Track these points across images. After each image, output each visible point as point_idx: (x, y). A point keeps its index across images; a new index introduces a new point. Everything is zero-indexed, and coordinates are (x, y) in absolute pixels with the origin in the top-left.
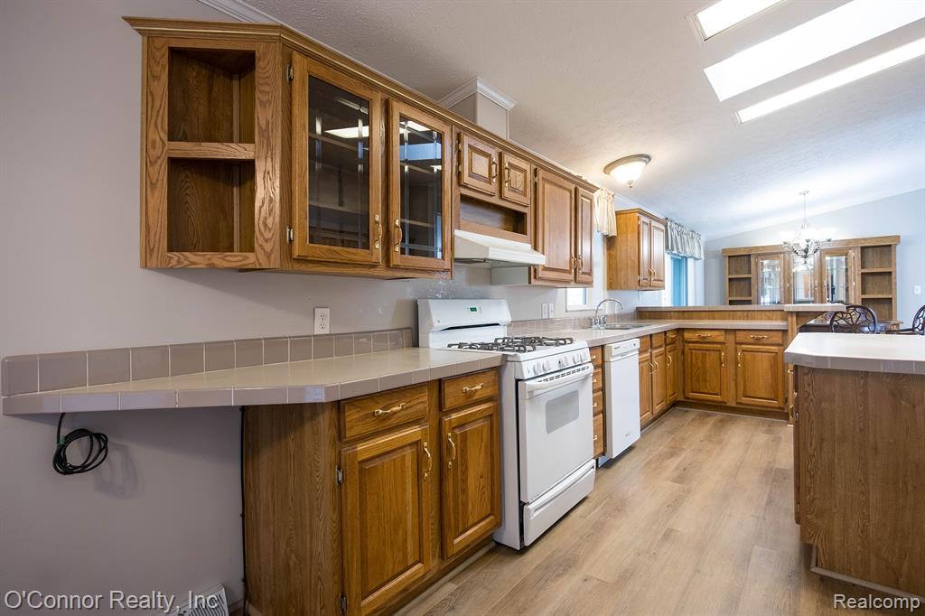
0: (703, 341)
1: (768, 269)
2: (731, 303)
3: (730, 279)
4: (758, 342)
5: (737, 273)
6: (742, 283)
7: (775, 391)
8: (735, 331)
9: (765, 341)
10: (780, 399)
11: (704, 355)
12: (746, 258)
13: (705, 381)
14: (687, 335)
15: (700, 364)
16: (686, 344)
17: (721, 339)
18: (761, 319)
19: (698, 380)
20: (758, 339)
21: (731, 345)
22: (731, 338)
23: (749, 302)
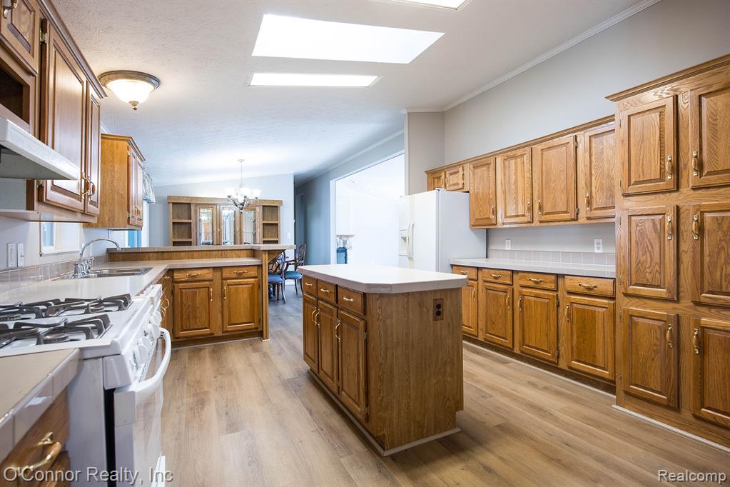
0: (193, 279)
1: (205, 216)
2: (175, 244)
3: (173, 223)
4: (240, 276)
5: (179, 218)
6: (183, 226)
7: (252, 315)
8: (221, 268)
9: (245, 275)
10: (256, 320)
11: (194, 293)
12: (186, 206)
13: (195, 318)
14: (177, 276)
15: (190, 303)
16: (176, 285)
17: (210, 276)
18: (232, 257)
19: (188, 318)
20: (240, 274)
21: (218, 282)
22: (218, 274)
23: (189, 244)
